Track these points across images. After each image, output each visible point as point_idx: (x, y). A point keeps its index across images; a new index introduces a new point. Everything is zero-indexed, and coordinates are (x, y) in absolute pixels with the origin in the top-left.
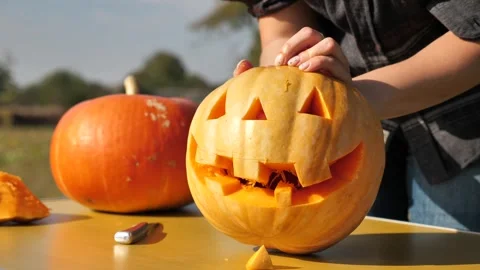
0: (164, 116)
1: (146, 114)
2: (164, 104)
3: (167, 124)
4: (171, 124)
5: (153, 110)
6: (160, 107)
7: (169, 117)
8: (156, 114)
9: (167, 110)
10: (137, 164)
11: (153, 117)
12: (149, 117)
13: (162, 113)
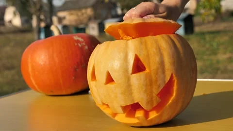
0: (84, 44)
1: (76, 44)
2: (82, 38)
3: (86, 47)
4: (88, 47)
5: (78, 41)
6: (80, 39)
7: (87, 44)
8: (80, 44)
9: (84, 40)
10: (77, 70)
11: (80, 45)
12: (78, 45)
13: (83, 42)
